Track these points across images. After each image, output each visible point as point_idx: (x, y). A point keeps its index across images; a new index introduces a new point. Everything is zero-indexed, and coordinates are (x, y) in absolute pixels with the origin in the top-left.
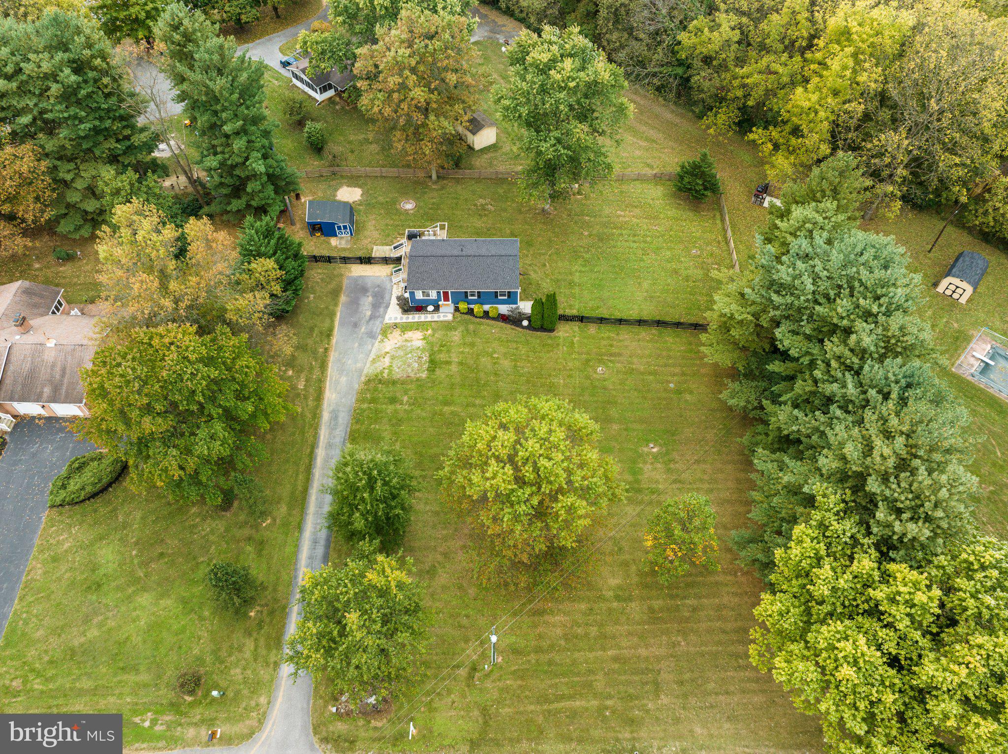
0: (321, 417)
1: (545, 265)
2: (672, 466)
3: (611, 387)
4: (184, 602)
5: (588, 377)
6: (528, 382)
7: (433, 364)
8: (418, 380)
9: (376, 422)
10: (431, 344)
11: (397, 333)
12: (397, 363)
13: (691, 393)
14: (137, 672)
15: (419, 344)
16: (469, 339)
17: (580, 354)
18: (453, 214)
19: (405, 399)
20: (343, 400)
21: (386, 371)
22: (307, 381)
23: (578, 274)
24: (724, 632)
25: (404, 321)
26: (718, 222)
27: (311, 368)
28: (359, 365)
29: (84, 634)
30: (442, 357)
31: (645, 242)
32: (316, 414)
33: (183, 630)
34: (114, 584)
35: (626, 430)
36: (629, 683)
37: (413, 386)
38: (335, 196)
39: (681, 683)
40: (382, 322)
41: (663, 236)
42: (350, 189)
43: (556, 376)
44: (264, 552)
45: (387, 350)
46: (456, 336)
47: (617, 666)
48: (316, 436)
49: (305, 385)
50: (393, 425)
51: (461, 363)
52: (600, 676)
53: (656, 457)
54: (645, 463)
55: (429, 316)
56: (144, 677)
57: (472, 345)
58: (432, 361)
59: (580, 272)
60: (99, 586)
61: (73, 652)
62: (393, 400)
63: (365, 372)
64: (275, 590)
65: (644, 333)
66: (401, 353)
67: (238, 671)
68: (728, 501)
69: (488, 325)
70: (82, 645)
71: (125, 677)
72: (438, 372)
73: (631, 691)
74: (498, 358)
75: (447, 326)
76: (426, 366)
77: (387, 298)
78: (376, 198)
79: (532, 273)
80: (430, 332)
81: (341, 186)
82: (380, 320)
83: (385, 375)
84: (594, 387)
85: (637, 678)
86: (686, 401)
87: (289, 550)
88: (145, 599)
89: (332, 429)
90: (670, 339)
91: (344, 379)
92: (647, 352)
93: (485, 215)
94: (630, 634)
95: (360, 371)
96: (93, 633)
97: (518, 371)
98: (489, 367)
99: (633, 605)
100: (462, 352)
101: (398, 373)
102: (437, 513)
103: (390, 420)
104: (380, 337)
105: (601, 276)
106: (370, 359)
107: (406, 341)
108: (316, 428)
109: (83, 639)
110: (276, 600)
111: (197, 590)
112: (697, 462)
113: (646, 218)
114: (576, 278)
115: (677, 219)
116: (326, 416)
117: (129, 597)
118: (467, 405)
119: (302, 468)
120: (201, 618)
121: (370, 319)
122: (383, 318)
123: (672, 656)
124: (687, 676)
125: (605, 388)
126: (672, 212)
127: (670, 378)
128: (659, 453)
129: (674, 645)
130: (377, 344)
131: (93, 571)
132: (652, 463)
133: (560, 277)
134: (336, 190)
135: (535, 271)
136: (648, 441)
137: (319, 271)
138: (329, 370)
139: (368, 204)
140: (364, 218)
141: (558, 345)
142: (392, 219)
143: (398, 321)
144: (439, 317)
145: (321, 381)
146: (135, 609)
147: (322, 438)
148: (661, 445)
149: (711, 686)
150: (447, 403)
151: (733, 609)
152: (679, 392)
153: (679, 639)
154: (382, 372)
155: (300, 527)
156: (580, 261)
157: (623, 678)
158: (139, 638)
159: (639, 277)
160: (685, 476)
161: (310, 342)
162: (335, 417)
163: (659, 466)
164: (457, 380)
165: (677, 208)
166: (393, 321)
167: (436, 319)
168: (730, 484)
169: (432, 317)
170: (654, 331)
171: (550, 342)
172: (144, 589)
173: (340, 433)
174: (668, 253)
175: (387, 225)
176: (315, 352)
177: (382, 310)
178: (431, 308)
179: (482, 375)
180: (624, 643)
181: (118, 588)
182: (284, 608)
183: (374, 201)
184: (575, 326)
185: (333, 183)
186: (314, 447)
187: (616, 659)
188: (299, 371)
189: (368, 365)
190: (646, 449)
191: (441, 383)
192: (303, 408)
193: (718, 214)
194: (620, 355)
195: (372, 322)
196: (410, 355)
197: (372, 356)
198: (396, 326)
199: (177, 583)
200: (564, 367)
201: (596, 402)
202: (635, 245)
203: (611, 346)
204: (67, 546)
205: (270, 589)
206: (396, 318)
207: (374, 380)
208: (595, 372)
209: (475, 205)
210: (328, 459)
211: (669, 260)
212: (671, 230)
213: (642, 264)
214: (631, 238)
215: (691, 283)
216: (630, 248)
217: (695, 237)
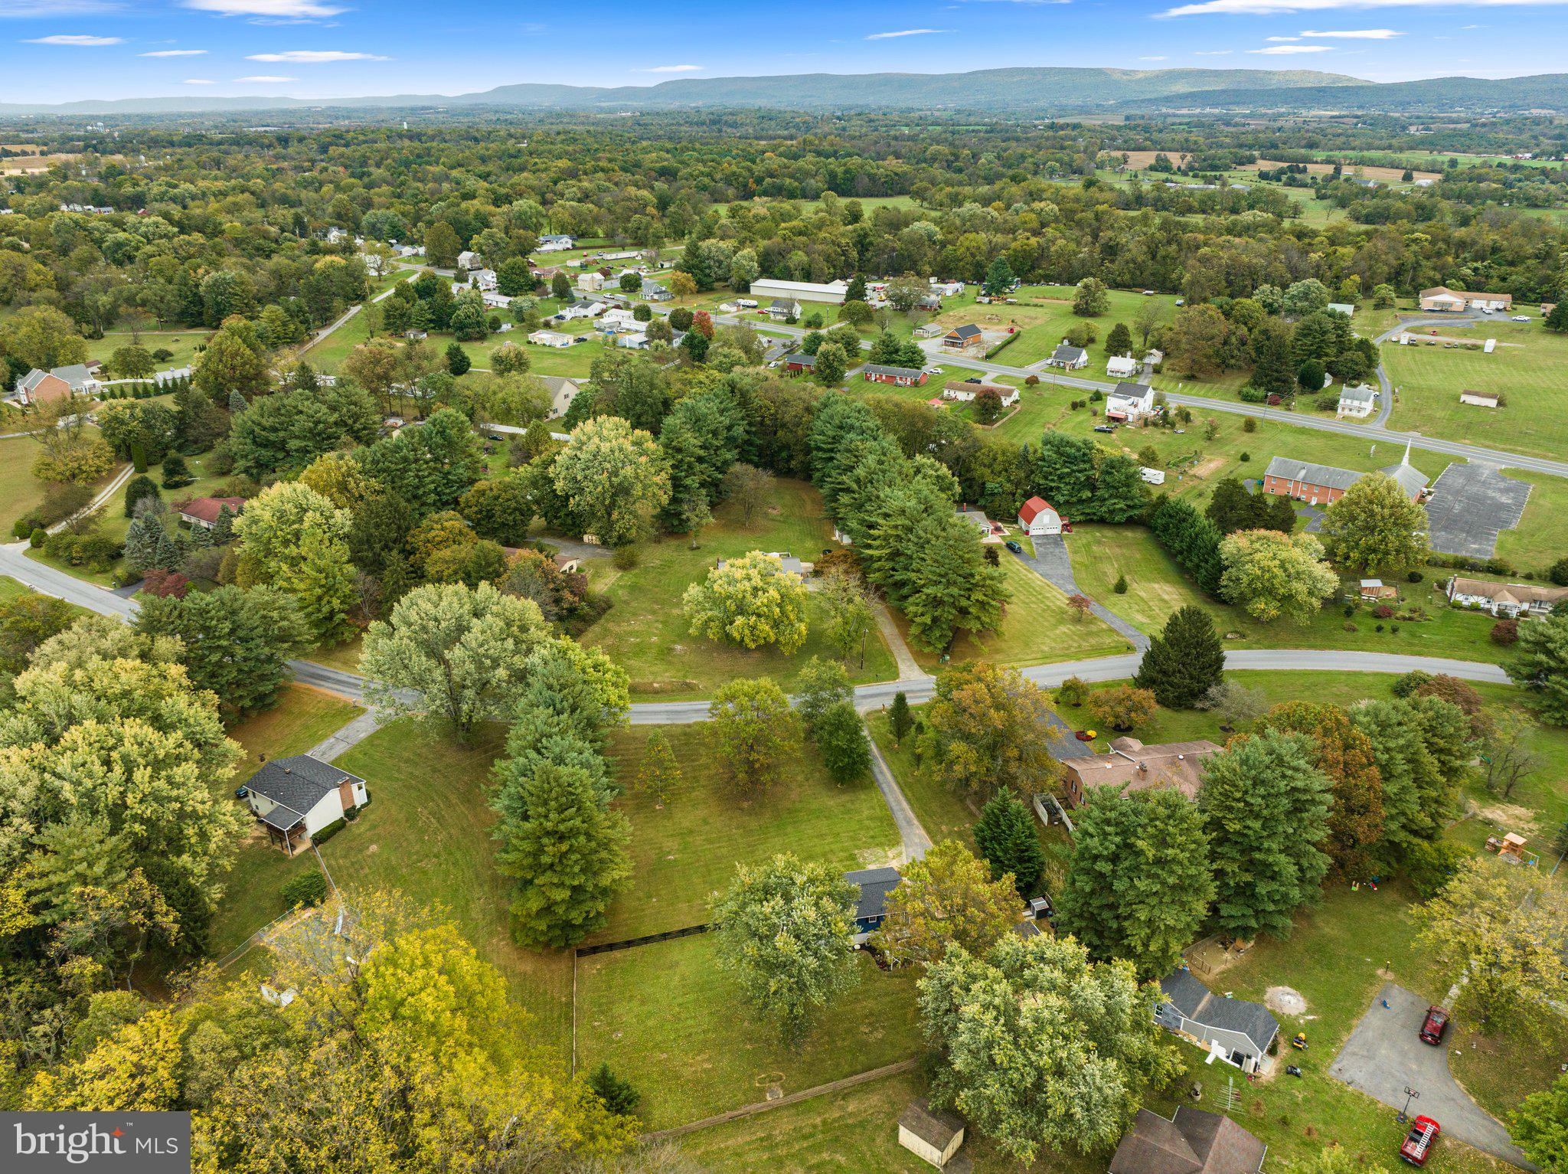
0: (918, 820)
7: (852, 857)
8: (860, 848)
9: (879, 825)
12: (881, 854)
19: (864, 839)
20: (909, 831)
21: (887, 849)
28: (910, 849)
32: (922, 820)
35: (692, 863)
37: (862, 845)
41: (655, 1046)
45: (895, 857)
48: (915, 812)
50: (865, 826)
53: (669, 853)
54: (677, 848)
62: (872, 836)
63: (903, 846)
66: (881, 857)
72: (847, 855)
76: (858, 856)
83: (887, 847)
84: (719, 882)
86: (643, 892)
91: (916, 839)
93: (866, 1016)
95: (906, 846)
101: (877, 849)
103: (868, 828)
106: (904, 852)
108: (918, 815)
113: (675, 1066)
116: (915, 822)
125: (711, 884)
127: (656, 903)
128: (667, 856)
130: (905, 863)
132: (672, 849)
136: (676, 860)
145: (933, 837)
147: (910, 812)
148: (665, 861)
150: (831, 842)
152: (649, 897)
154: (890, 848)
155: (895, 777)
159: (684, 986)
160: (647, 848)
162: (909, 823)
163: (667, 850)
164: (829, 854)
173: (899, 816)
174: (650, 1023)
186: (913, 808)
188: (950, 832)
189: (903, 849)
190: (677, 855)
191: (842, 850)
192: (934, 819)
194: (700, 911)
196: (874, 859)
197: (904, 854)
201: (717, 875)
202: (690, 1022)
203: (708, 915)
207: (894, 844)
208: (720, 892)
209: (883, 1027)
210: (899, 803)
211: (649, 1015)
212: (645, 1057)
213: (680, 1000)
214: (693, 1030)
215: (627, 995)
216: (695, 1017)
217: (617, 1055)
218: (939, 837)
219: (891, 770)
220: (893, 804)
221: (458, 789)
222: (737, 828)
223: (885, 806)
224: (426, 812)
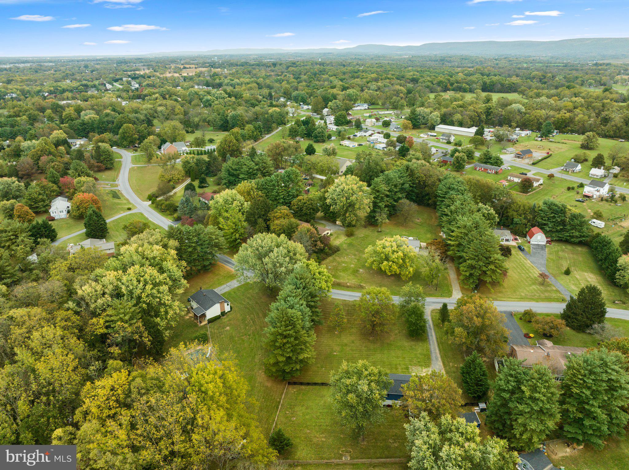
2: (331, 350)
7: (407, 368)
9: (423, 357)
10: (409, 372)
12: (420, 369)
13: (318, 367)
19: (415, 362)
20: (435, 362)
30: (404, 370)
31: (316, 422)
32: (443, 359)
35: (343, 358)
37: (413, 364)
41: (306, 427)
45: (425, 374)
50: (417, 357)
51: (398, 369)
54: (339, 350)
62: (419, 362)
66: (420, 372)
72: (405, 367)
76: (410, 368)
83: (424, 367)
91: (437, 366)
93: (393, 436)
94: (351, 321)
95: (432, 368)
99: (349, 326)
101: (419, 367)
108: (441, 356)
110: (437, 327)
112: (323, 350)
113: (311, 437)
115: (296, 437)
116: (440, 359)
118: (394, 360)
127: (324, 371)
128: (334, 352)
132: (337, 350)
136: (336, 355)
145: (445, 367)
147: (439, 354)
148: (333, 354)
150: (401, 360)
155: (437, 338)
159: (324, 406)
160: (327, 348)
161: (453, 374)
162: (437, 359)
163: (335, 350)
164: (398, 365)
173: (433, 355)
174: (307, 417)
188: (453, 366)
189: (430, 369)
190: (338, 353)
191: (404, 364)
192: (448, 359)
196: (416, 371)
202: (322, 420)
207: (427, 366)
209: (399, 442)
210: (435, 350)
211: (308, 414)
212: (301, 430)
213: (321, 411)
214: (322, 424)
215: (302, 404)
216: (324, 419)
217: (291, 426)
218: (448, 368)
219: (436, 335)
220: (432, 350)
222: (365, 347)
223: (429, 350)
224: (249, 318)
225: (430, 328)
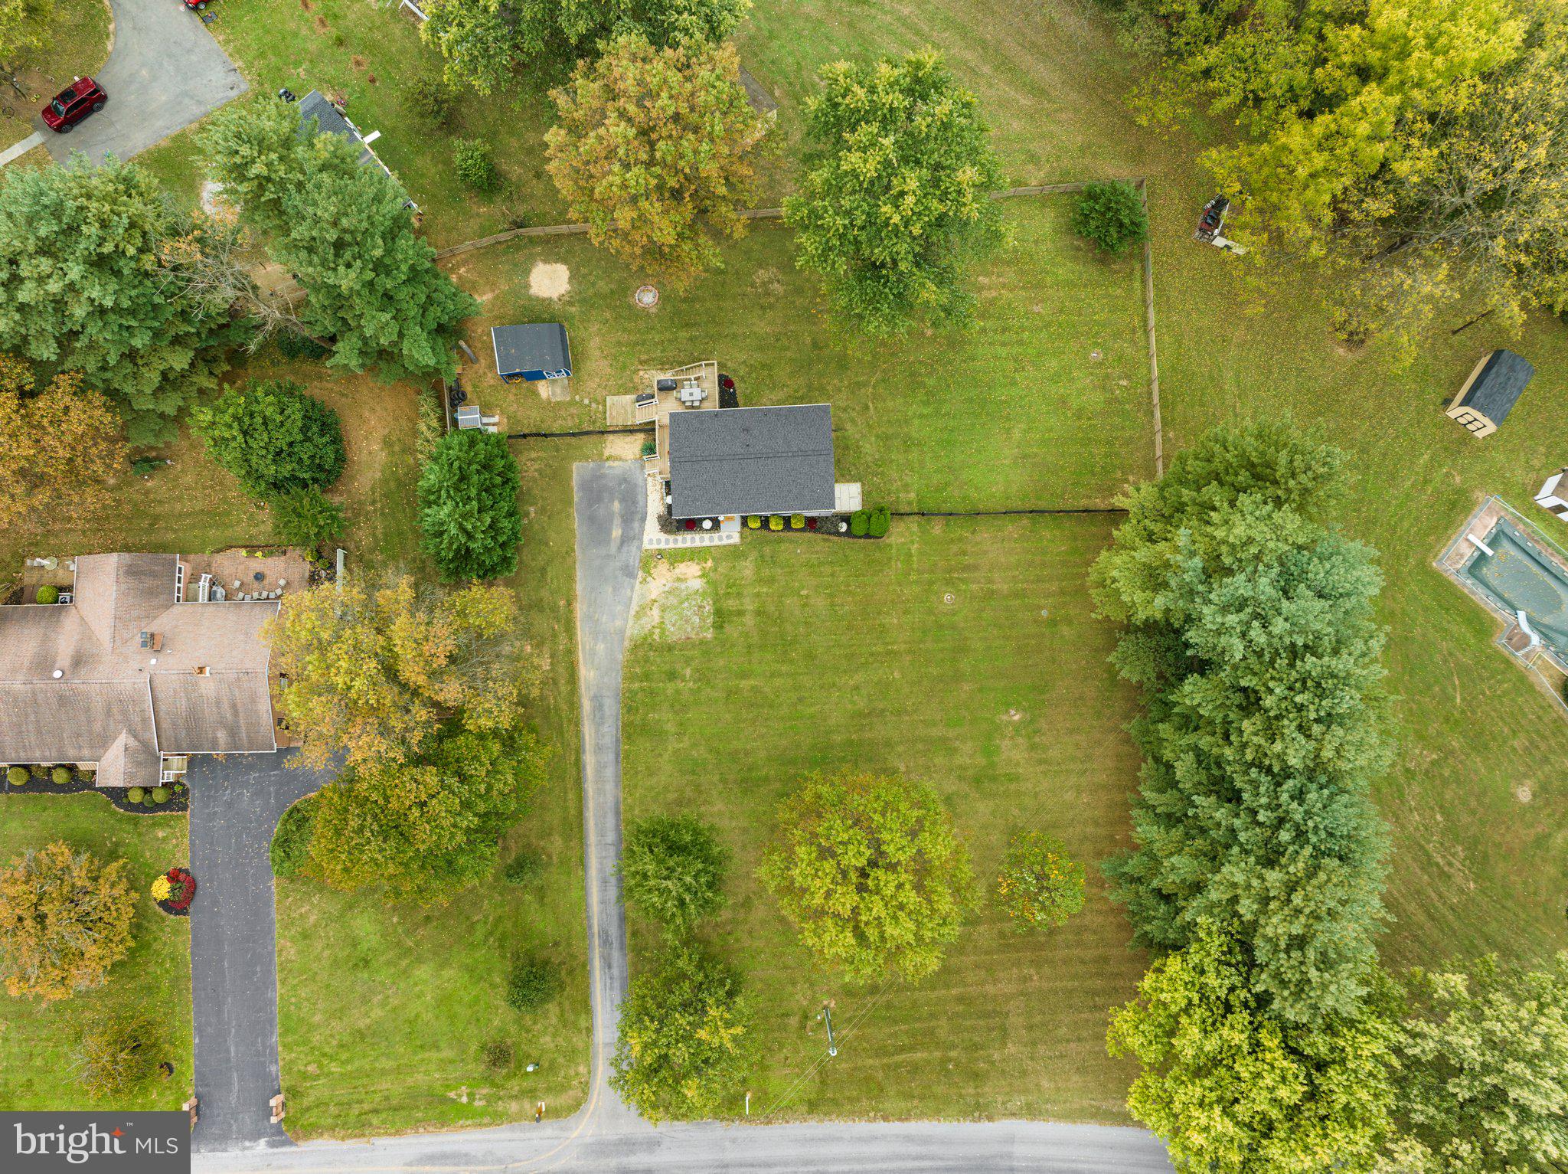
0: (580, 707)
1: (867, 407)
2: (1037, 740)
3: (962, 625)
4: (470, 970)
5: (930, 612)
6: (849, 628)
7: (721, 618)
8: (702, 642)
9: (654, 710)
10: (713, 584)
11: (662, 568)
12: (671, 617)
13: (1070, 623)
14: (438, 1048)
15: (697, 584)
16: (766, 573)
17: (920, 572)
18: (720, 309)
19: (688, 672)
20: (606, 680)
21: (657, 631)
22: (552, 656)
23: (916, 421)
24: (1083, 962)
25: (671, 545)
26: (1137, 284)
27: (554, 636)
28: (618, 623)
29: (367, 1015)
30: (731, 604)
31: (1020, 343)
32: (573, 704)
33: (477, 1000)
34: (382, 959)
35: (980, 690)
36: (974, 1028)
37: (696, 653)
38: (528, 286)
39: (1030, 1028)
40: (640, 547)
41: (1048, 325)
42: (548, 267)
43: (887, 613)
44: (547, 900)
45: (653, 597)
46: (747, 568)
47: (961, 1008)
48: (579, 734)
49: (552, 664)
50: (676, 713)
51: (758, 613)
52: (943, 1022)
53: (1017, 728)
54: (1003, 737)
55: (706, 536)
56: (447, 1053)
57: (771, 581)
58: (718, 613)
59: (921, 416)
60: (366, 962)
61: (361, 1035)
62: (672, 676)
63: (628, 633)
64: (569, 945)
65: (1012, 528)
66: (673, 600)
67: (548, 1039)
68: (1104, 787)
69: (791, 541)
70: (369, 1027)
71: (427, 1055)
72: (727, 627)
73: (977, 1039)
74: (807, 597)
75: (733, 553)
76: (710, 620)
77: (641, 503)
78: (593, 284)
79: (848, 426)
80: (710, 564)
81: (533, 264)
82: (636, 543)
83: (656, 637)
84: (941, 627)
85: (982, 1023)
86: (1062, 637)
87: (575, 894)
88: (423, 972)
89: (599, 723)
90: (1047, 534)
91: (601, 647)
92: (1013, 559)
93: (771, 307)
94: (977, 966)
95: (622, 632)
96: (377, 1013)
97: (836, 612)
98: (797, 612)
99: (981, 929)
100: (758, 595)
101: (674, 634)
102: (745, 830)
103: (672, 706)
104: (640, 573)
105: (952, 423)
106: (633, 612)
107: (679, 579)
108: (577, 724)
109: (368, 1021)
110: (573, 956)
111: (480, 954)
112: (1071, 732)
113: (1023, 288)
114: (915, 429)
115: (1071, 284)
116: (587, 705)
117: (405, 972)
118: (772, 675)
119: (570, 784)
120: (493, 986)
121: (622, 543)
122: (641, 539)
123: (1022, 994)
124: (1038, 1019)
125: (954, 627)
126: (1066, 269)
127: (1043, 602)
128: (1021, 722)
129: (1026, 979)
130: (637, 586)
131: (355, 946)
132: (1012, 738)
133: (891, 431)
134: (527, 272)
135: (853, 421)
136: (1008, 705)
137: (533, 455)
138: (579, 633)
139: (582, 297)
140: (582, 333)
141: (889, 559)
142: (625, 330)
143: (662, 546)
144: (720, 539)
145: (570, 652)
146: (416, 984)
147: (587, 737)
148: (1024, 710)
149: (1063, 1031)
150: (744, 675)
151: (1095, 932)
152: (1053, 623)
153: (1032, 971)
154: (651, 633)
155: (583, 863)
156: (921, 395)
157: (968, 1023)
158: (430, 1015)
159: (1008, 418)
160: (1053, 753)
161: (544, 593)
162: (598, 707)
163: (1020, 740)
164: (755, 639)
165: (1075, 258)
166: (655, 546)
167: (716, 542)
168: (1109, 763)
169: (711, 539)
170: (1025, 521)
171: (878, 555)
172: (420, 960)
173: (609, 731)
174: (1054, 363)
175: (619, 344)
176: (554, 609)
177: (636, 525)
178: (707, 524)
179: (788, 627)
180: (970, 977)
181: (388, 963)
182: (584, 965)
183: (591, 292)
184: (913, 525)
185: (519, 256)
186: (579, 751)
187: (960, 999)
188: (539, 645)
189: (630, 623)
190: (1005, 718)
191: (733, 645)
192: (555, 698)
193: (1137, 266)
194: (975, 568)
195: (625, 549)
196: (686, 604)
197: (634, 608)
198: (661, 554)
199: (455, 950)
200: (899, 596)
201: (942, 650)
202: (1003, 352)
203: (964, 553)
204: (313, 918)
205: (564, 944)
206: (659, 541)
207: (642, 644)
208: (941, 602)
209: (753, 285)
210: (600, 768)
211: (1055, 378)
212: (1061, 311)
213: (1014, 392)
214: (998, 337)
215: (1084, 423)
216: (997, 358)
217: (1097, 323)
218: (562, 642)
219: (585, 888)
220: (609, 772)
221: (1416, 938)
223: (628, 766)
224: (1458, 879)
225: (606, 942)
